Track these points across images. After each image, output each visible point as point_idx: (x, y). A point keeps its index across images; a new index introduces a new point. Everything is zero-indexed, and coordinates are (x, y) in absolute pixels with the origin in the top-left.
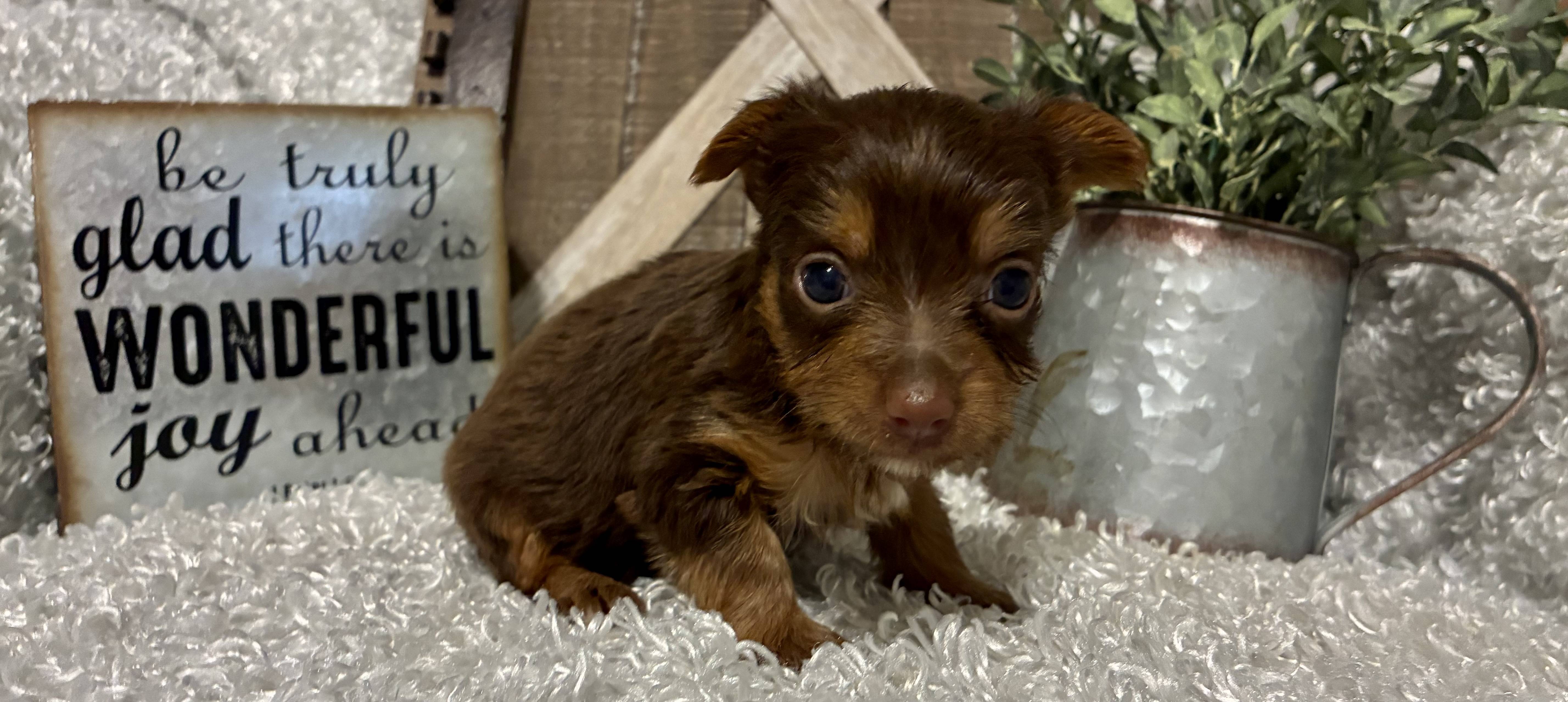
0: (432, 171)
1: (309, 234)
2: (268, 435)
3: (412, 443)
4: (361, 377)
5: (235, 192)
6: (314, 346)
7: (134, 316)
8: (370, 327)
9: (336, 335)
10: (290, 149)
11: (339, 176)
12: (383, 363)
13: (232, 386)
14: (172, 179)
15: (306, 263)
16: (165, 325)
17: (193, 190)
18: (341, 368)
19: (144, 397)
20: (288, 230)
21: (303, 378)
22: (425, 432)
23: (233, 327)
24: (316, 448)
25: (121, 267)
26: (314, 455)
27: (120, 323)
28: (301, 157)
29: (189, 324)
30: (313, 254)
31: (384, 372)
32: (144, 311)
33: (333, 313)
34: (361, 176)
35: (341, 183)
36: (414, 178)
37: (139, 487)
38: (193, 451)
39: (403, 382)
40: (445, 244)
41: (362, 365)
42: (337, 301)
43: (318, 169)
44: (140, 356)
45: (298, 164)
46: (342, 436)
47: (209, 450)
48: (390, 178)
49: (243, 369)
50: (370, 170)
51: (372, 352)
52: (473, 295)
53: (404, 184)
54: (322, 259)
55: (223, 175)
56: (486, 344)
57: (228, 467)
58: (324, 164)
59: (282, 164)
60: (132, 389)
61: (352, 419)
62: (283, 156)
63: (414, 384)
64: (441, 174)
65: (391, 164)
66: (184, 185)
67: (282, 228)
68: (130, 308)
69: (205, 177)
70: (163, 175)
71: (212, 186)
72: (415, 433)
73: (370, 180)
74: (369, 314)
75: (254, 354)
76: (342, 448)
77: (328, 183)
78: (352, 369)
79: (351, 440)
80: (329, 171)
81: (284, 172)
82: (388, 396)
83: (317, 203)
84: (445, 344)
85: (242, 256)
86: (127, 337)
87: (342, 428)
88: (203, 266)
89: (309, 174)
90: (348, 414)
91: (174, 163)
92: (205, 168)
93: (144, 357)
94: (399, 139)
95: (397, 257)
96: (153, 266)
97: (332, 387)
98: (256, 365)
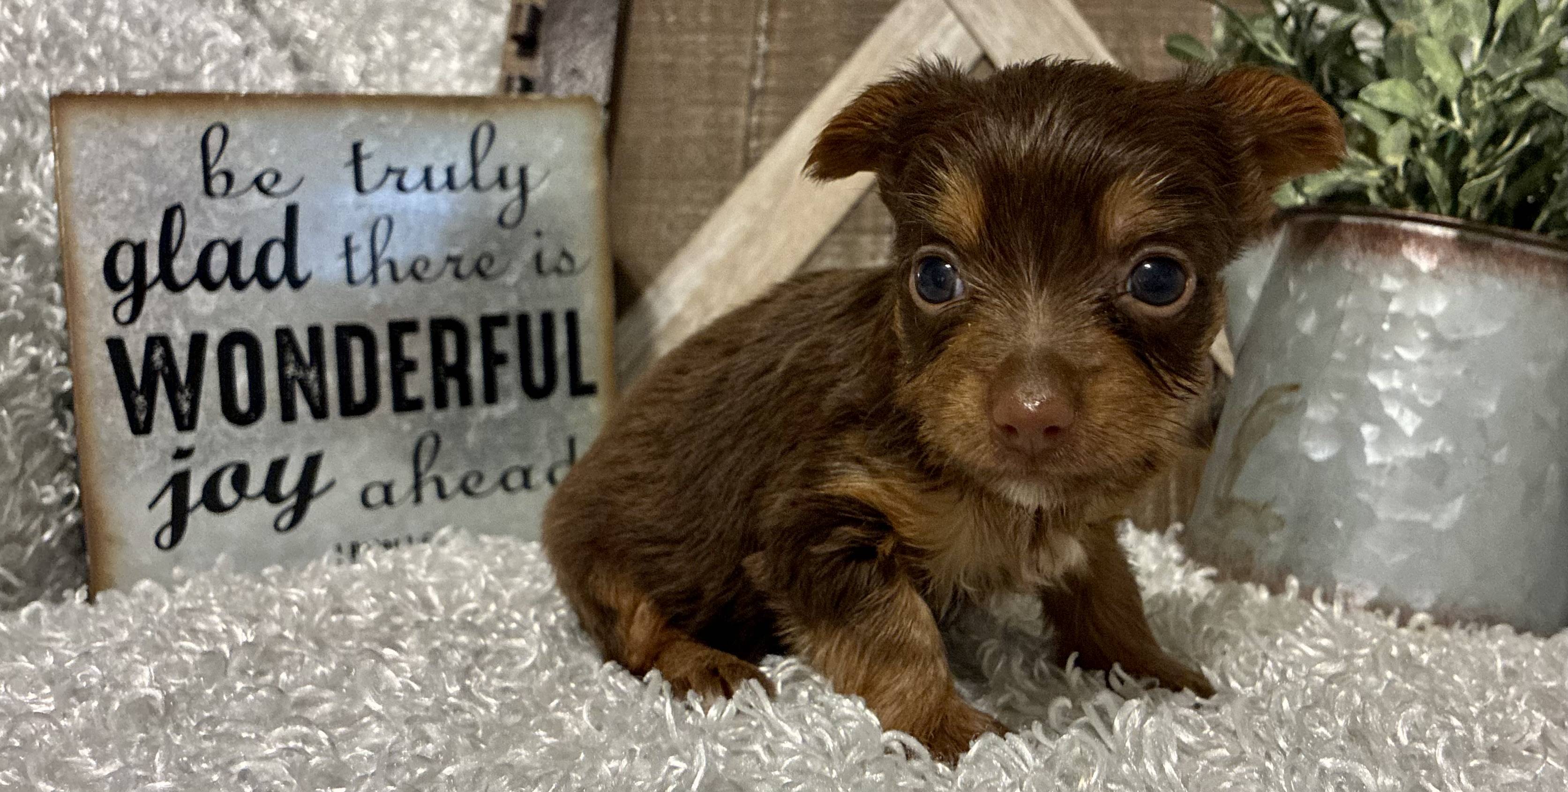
0: (523, 172)
1: (379, 247)
2: (330, 485)
3: (500, 493)
4: (439, 416)
5: (292, 199)
6: (385, 379)
7: (174, 344)
8: (451, 357)
9: (411, 366)
10: (356, 147)
11: (413, 178)
12: (466, 399)
13: (290, 427)
14: (218, 184)
15: (375, 281)
16: (211, 355)
17: (243, 197)
18: (416, 405)
19: (187, 440)
20: (354, 243)
21: (372, 417)
22: (515, 480)
23: (291, 357)
24: (388, 500)
25: (160, 288)
26: (385, 508)
27: (158, 353)
28: (369, 156)
29: (239, 353)
30: (384, 271)
31: (469, 410)
32: (186, 339)
33: (407, 340)
34: (439, 178)
35: (416, 188)
36: (502, 180)
37: (181, 545)
38: (244, 504)
39: (489, 420)
40: (538, 258)
41: (441, 402)
42: (411, 326)
43: (389, 171)
44: (182, 392)
45: (365, 164)
46: (417, 486)
47: (263, 500)
48: (474, 181)
49: (302, 406)
50: (450, 171)
51: (452, 386)
52: (572, 318)
53: (489, 188)
54: (395, 278)
55: (278, 178)
56: (587, 378)
57: (284, 522)
58: (395, 165)
59: (347, 165)
60: (172, 429)
61: (429, 466)
62: (347, 155)
63: (504, 423)
64: (533, 174)
65: (475, 164)
66: (233, 191)
67: (347, 240)
68: (170, 335)
69: (258, 181)
70: (207, 179)
71: (264, 191)
72: (503, 482)
73: (450, 184)
74: (450, 341)
75: (315, 389)
76: (418, 499)
77: (400, 187)
78: (429, 407)
79: (429, 490)
80: (402, 172)
81: (349, 174)
82: (471, 437)
83: (386, 211)
84: (539, 376)
85: (301, 273)
86: (167, 370)
87: (418, 475)
88: (255, 285)
89: (378, 177)
90: (424, 459)
91: (221, 165)
92: (257, 170)
93: (187, 393)
94: (484, 134)
95: (481, 274)
96: (197, 286)
97: (406, 427)
98: (317, 402)
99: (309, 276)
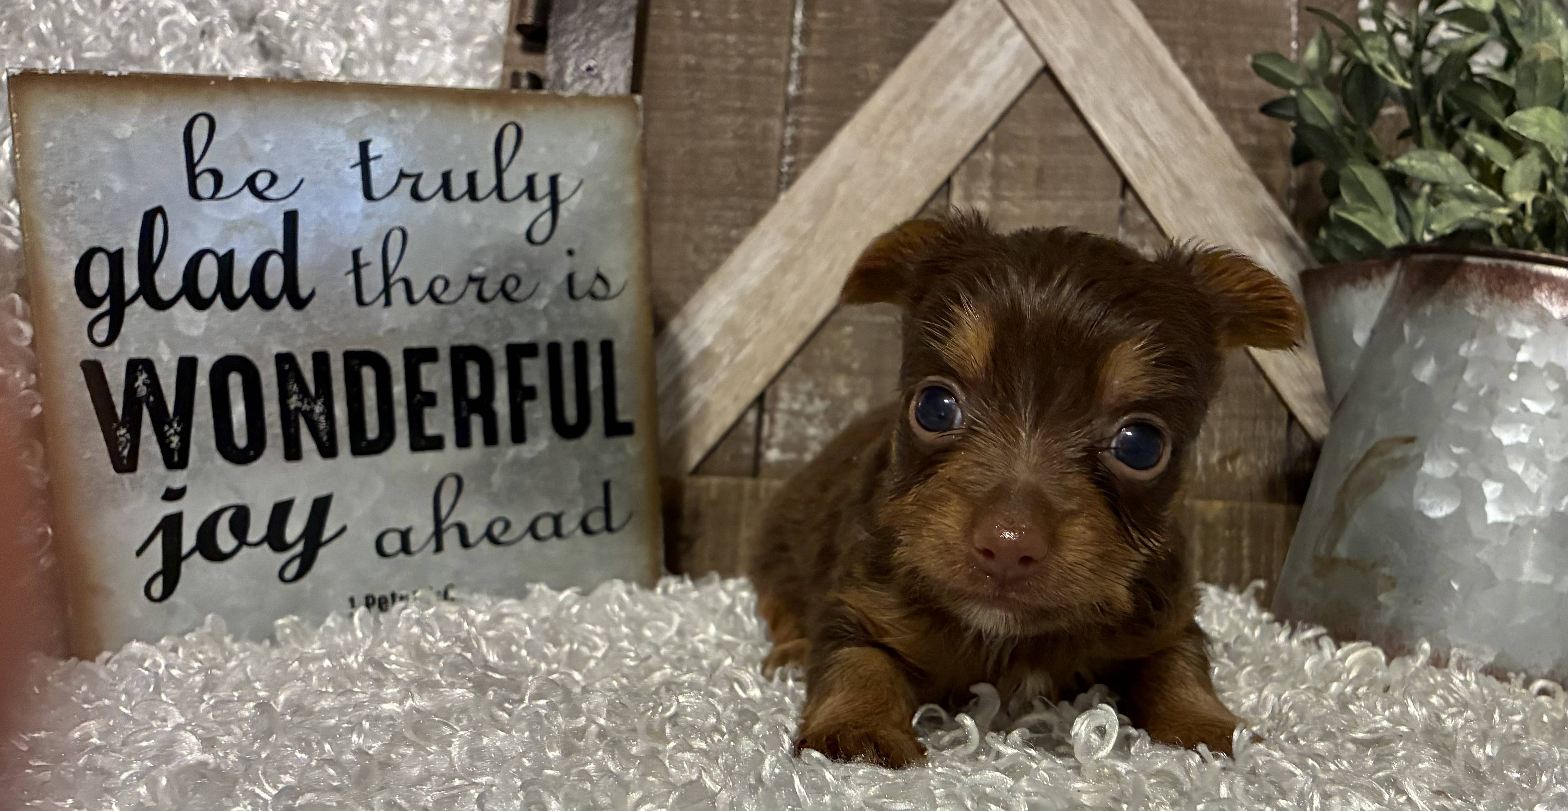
0: (554, 181)
1: (392, 264)
2: (341, 532)
3: (529, 543)
4: (462, 455)
5: (291, 204)
6: (401, 413)
7: (160, 370)
8: (474, 389)
9: (431, 399)
10: (364, 146)
11: (429, 186)
12: (491, 438)
13: (295, 467)
14: (205, 185)
15: (388, 302)
16: (202, 382)
17: (236, 200)
18: (436, 443)
19: (177, 480)
20: (363, 258)
21: (388, 456)
22: (545, 528)
23: (293, 386)
24: (405, 548)
25: (141, 304)
26: (401, 558)
27: (141, 380)
28: (379, 157)
29: (235, 380)
31: (493, 450)
32: (173, 363)
33: (425, 369)
34: (459, 186)
35: (433, 196)
36: (530, 190)
37: (174, 598)
38: (244, 552)
39: (517, 462)
40: (570, 278)
41: (463, 441)
42: (430, 355)
43: (402, 175)
44: (171, 425)
45: (374, 166)
46: (438, 533)
47: (266, 548)
48: (499, 188)
49: (307, 442)
50: (471, 177)
51: (476, 423)
52: (607, 347)
53: (516, 199)
54: (410, 298)
55: (274, 179)
56: (624, 414)
57: (290, 573)
58: (409, 169)
59: (353, 166)
60: (161, 467)
61: (451, 511)
62: (354, 156)
63: (531, 466)
64: (565, 185)
65: (500, 170)
66: (223, 192)
67: (356, 254)
68: (155, 359)
69: (251, 182)
70: (192, 178)
71: (259, 195)
72: (532, 531)
73: (472, 193)
74: (473, 371)
75: (323, 425)
76: (439, 548)
77: (416, 195)
78: (450, 446)
79: (451, 539)
80: (417, 178)
81: (356, 178)
82: (497, 479)
83: (400, 222)
84: (571, 413)
85: (303, 291)
86: (152, 399)
87: (438, 522)
88: (251, 305)
89: (389, 182)
90: (445, 503)
91: (206, 163)
92: (249, 172)
93: (175, 424)
94: (510, 135)
95: (508, 297)
96: (184, 304)
97: (425, 467)
98: (324, 438)
99: (312, 295)
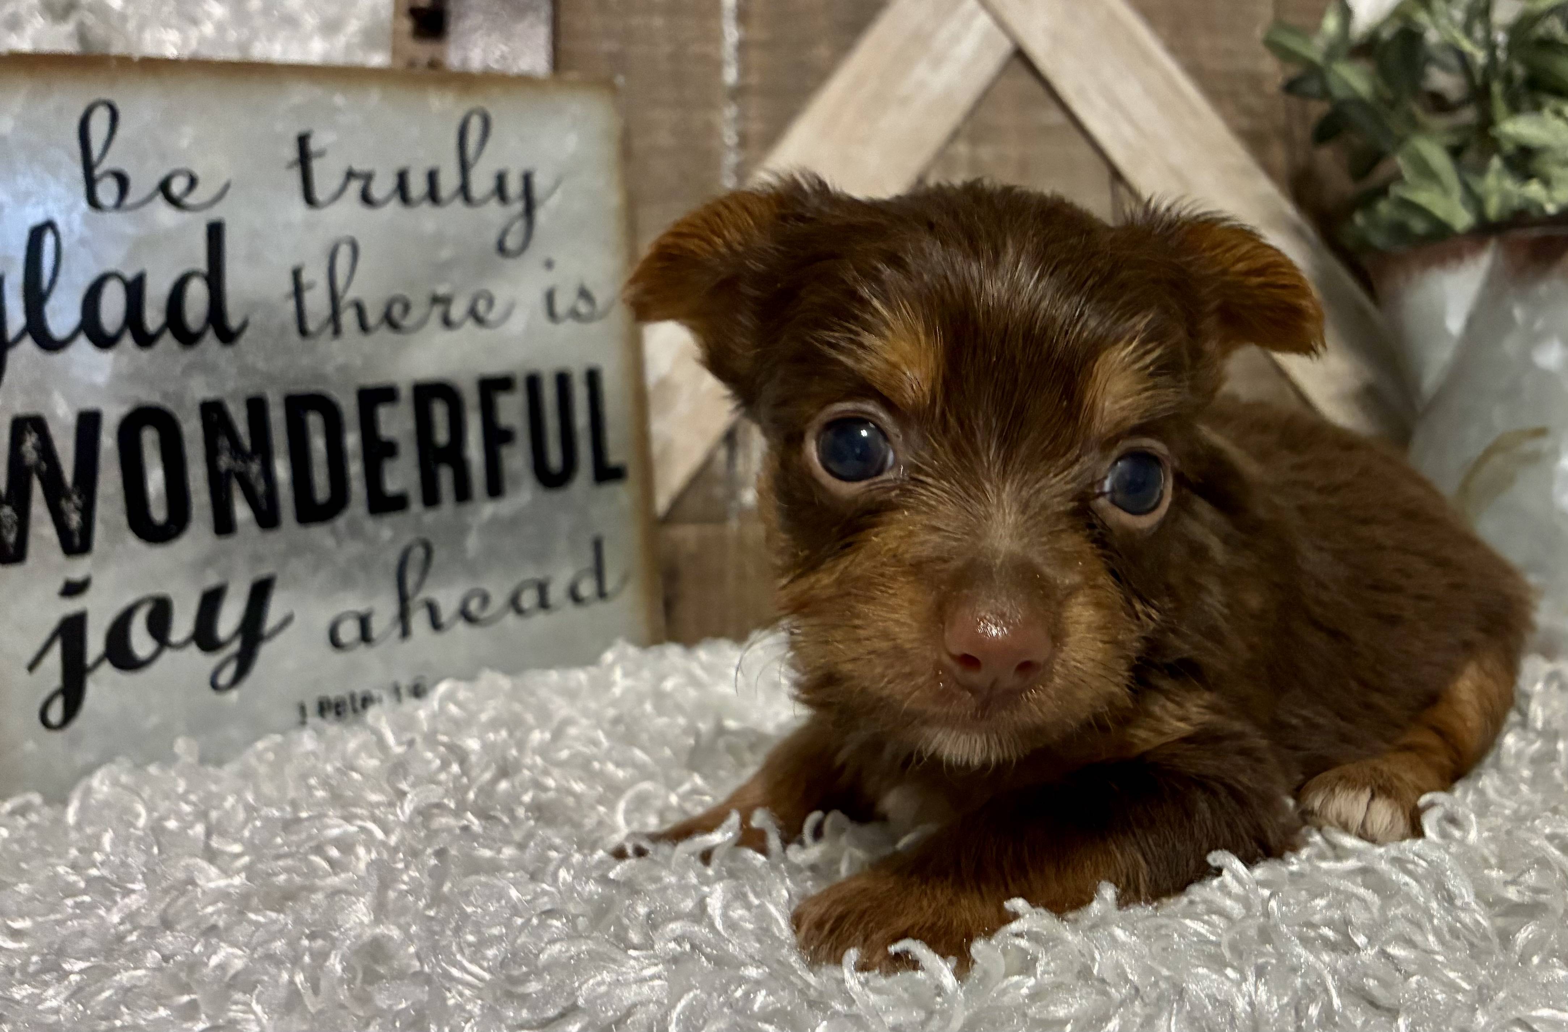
0: (527, 179)
1: (340, 284)
2: (287, 621)
3: (511, 619)
4: (430, 517)
5: (215, 214)
6: (355, 468)
7: (54, 430)
8: (442, 436)
9: (390, 449)
10: (303, 141)
11: (382, 187)
12: (463, 493)
13: (228, 542)
14: (107, 191)
15: (337, 331)
16: (108, 441)
17: (145, 209)
18: (399, 503)
19: (78, 569)
20: (305, 277)
21: (341, 522)
22: (529, 599)
23: (224, 442)
24: (365, 636)
25: (28, 345)
26: (362, 648)
27: (30, 441)
28: (321, 154)
29: (149, 438)
30: (348, 318)
31: (468, 508)
32: (71, 420)
33: (383, 412)
34: (417, 186)
35: (387, 200)
36: (500, 190)
37: (79, 723)
38: (168, 655)
39: (495, 521)
40: (550, 297)
41: (431, 498)
42: (388, 394)
43: (350, 175)
44: (69, 498)
45: (316, 165)
46: (404, 616)
47: (193, 649)
48: (464, 191)
49: (242, 511)
50: (432, 177)
51: (446, 477)
52: (593, 378)
53: (484, 201)
54: (364, 327)
55: (193, 182)
56: (615, 456)
57: (225, 678)
58: (358, 167)
59: (290, 166)
60: (56, 554)
61: (419, 585)
62: (291, 152)
63: (512, 524)
64: (540, 183)
65: (464, 167)
66: (130, 200)
67: (296, 274)
68: (46, 414)
69: (164, 187)
70: (91, 183)
71: (175, 202)
72: (514, 603)
73: (433, 195)
74: (440, 412)
75: (261, 487)
76: (405, 633)
77: (366, 198)
78: (416, 505)
79: (419, 620)
80: (368, 177)
81: (294, 178)
82: (473, 543)
83: (349, 232)
84: (555, 458)
85: (234, 321)
86: (44, 466)
87: (404, 600)
88: (168, 340)
89: (335, 183)
90: (411, 579)
91: (107, 164)
92: (162, 174)
93: (75, 498)
94: (475, 125)
95: (479, 320)
96: (83, 343)
97: (386, 533)
98: (264, 505)
99: (244, 325)
